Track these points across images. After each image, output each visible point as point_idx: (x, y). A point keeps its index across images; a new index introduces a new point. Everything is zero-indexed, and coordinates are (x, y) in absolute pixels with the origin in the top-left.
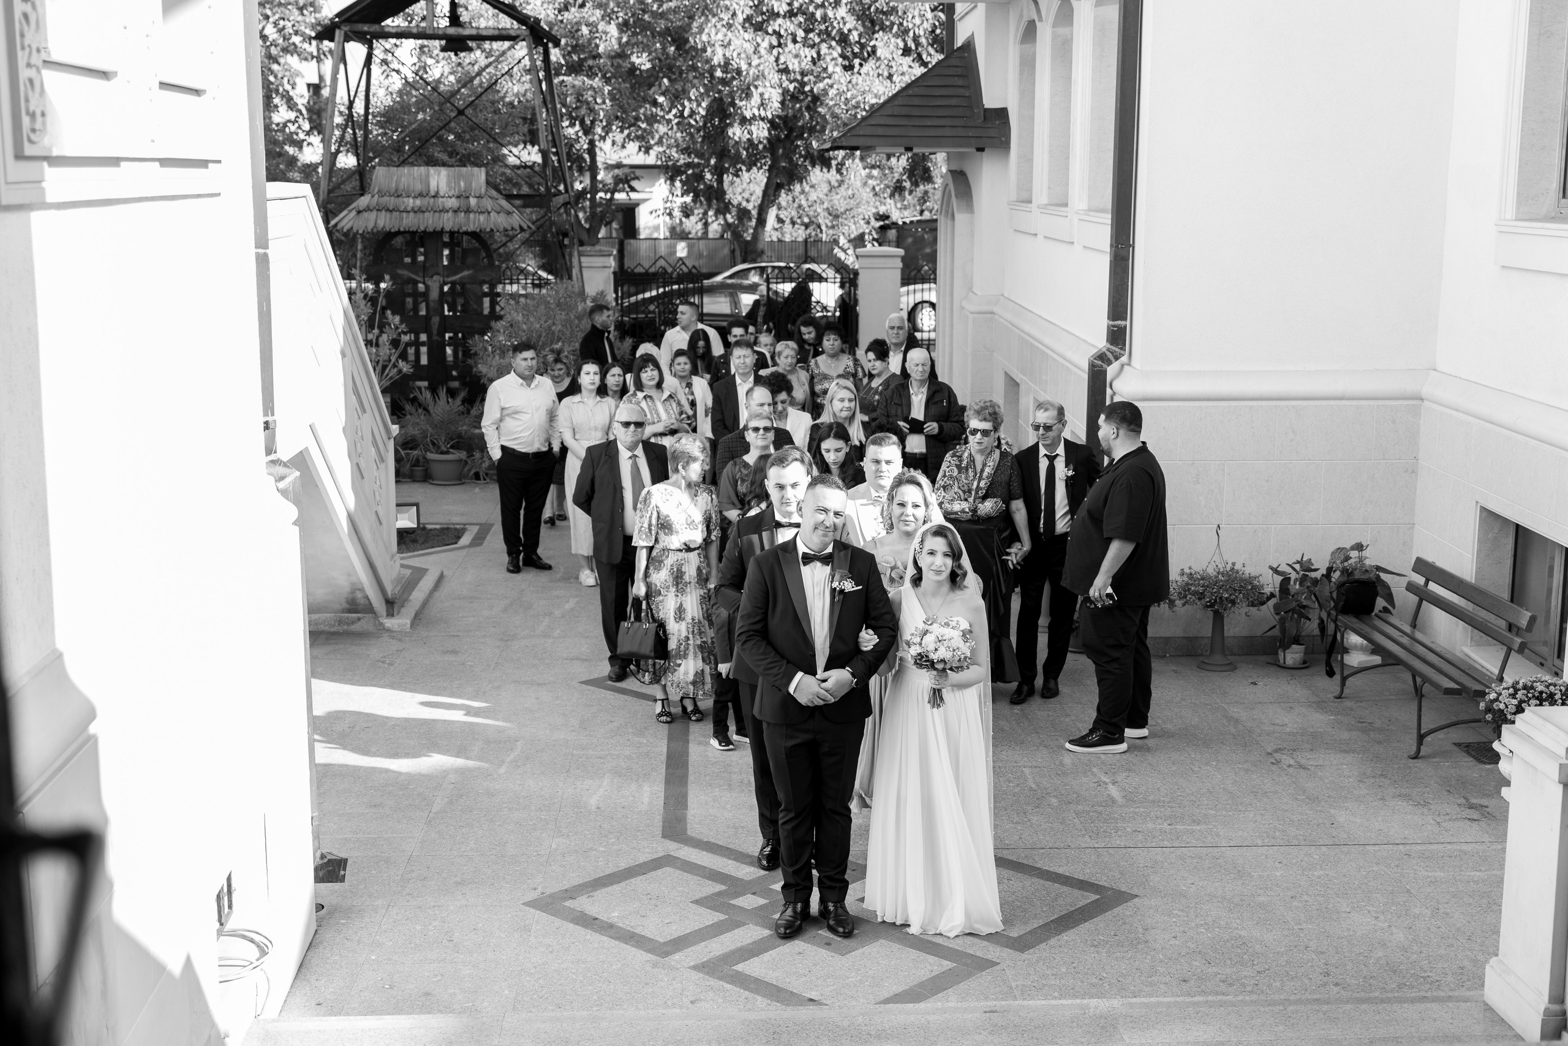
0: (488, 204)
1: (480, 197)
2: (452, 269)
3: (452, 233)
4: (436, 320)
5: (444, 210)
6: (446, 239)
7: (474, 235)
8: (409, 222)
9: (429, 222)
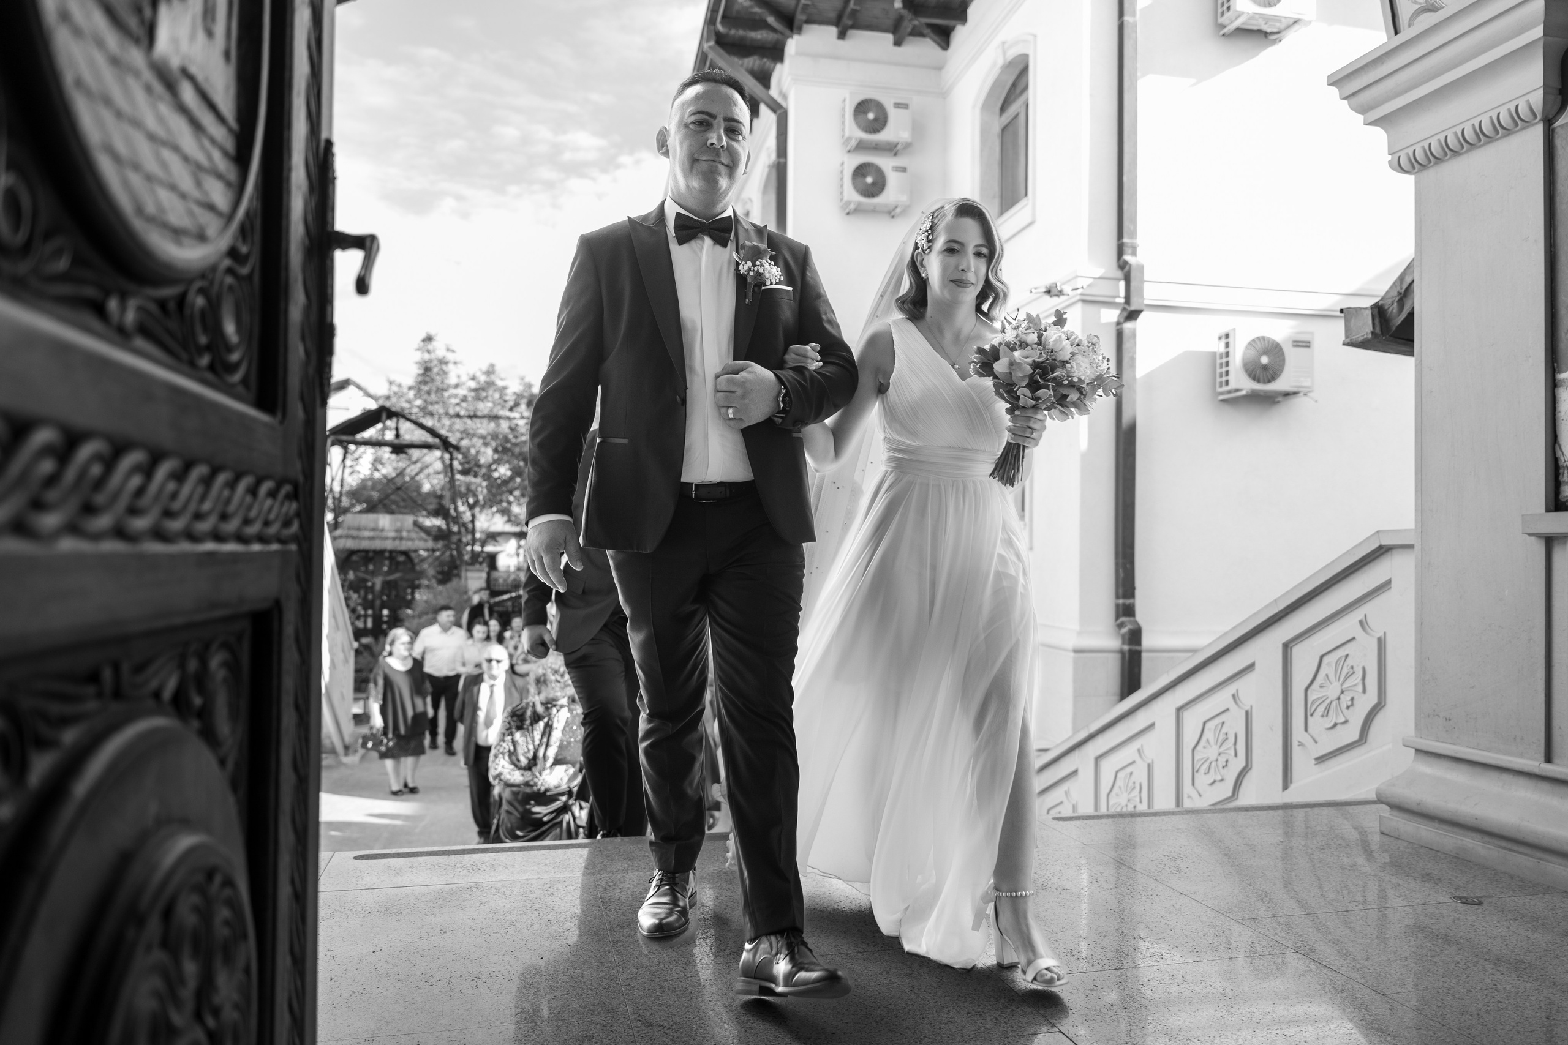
0: (413, 535)
1: (409, 531)
2: (390, 572)
3: (391, 552)
4: (378, 603)
5: (386, 538)
6: (387, 554)
7: (405, 553)
8: (365, 545)
9: (378, 545)
